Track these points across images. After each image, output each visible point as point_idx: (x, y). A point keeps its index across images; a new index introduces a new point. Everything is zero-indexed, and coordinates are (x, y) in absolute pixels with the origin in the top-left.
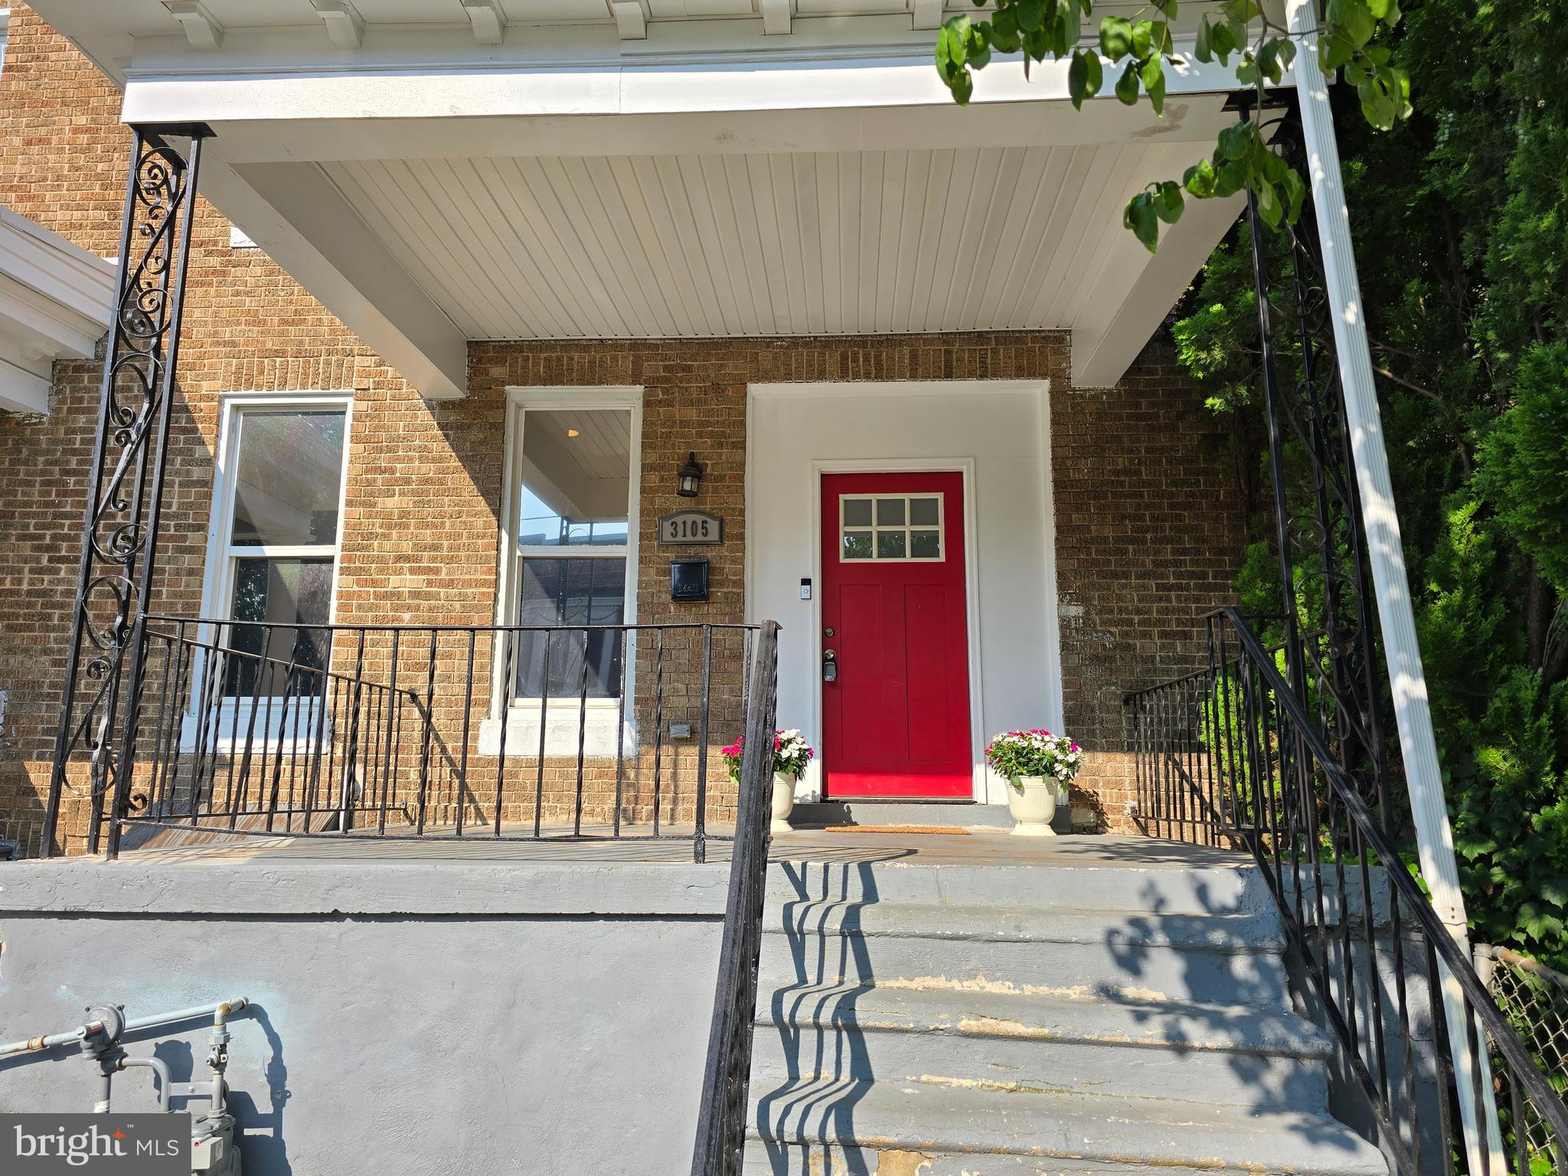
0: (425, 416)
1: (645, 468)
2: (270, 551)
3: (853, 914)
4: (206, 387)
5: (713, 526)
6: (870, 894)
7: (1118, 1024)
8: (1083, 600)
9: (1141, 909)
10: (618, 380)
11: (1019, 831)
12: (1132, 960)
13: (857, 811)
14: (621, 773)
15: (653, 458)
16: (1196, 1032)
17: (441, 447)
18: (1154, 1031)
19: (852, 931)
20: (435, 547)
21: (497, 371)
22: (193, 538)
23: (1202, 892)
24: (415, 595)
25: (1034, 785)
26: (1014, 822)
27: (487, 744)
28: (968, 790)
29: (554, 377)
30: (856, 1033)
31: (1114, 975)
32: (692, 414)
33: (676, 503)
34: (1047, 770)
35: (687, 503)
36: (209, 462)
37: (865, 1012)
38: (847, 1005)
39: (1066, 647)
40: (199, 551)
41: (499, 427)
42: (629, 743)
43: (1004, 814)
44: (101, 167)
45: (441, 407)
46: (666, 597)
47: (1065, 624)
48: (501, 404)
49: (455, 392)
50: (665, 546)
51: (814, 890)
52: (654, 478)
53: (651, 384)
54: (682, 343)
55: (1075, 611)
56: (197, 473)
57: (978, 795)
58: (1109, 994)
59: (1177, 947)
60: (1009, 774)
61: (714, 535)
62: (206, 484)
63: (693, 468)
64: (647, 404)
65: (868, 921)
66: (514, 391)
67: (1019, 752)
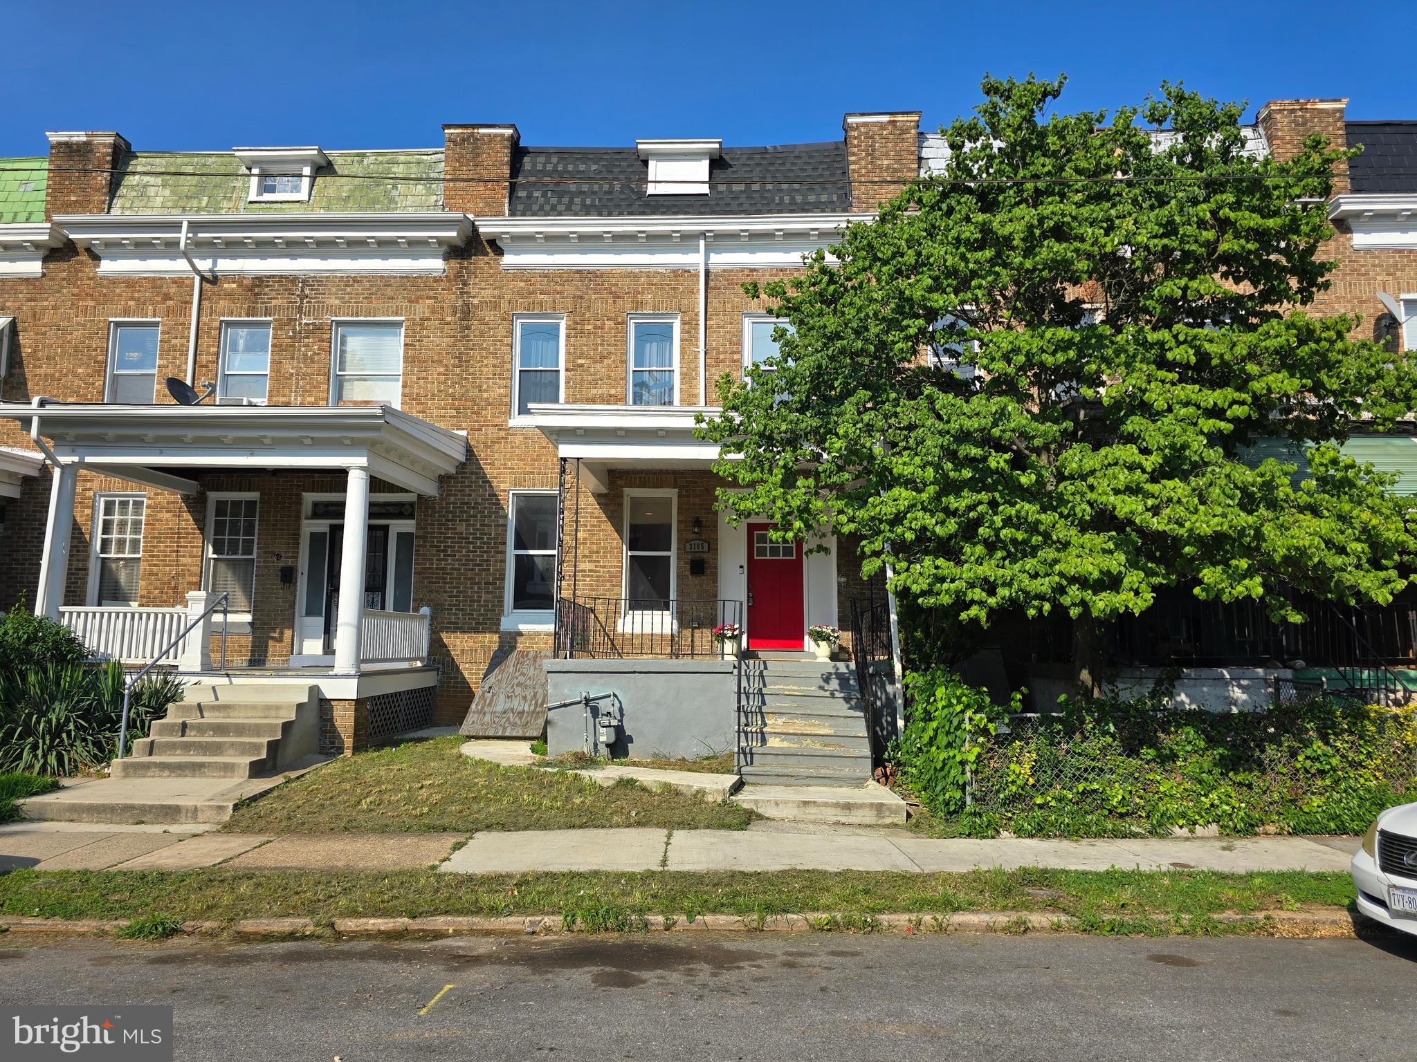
0: (592, 500)
1: (679, 522)
2: (532, 552)
3: (761, 672)
4: (502, 486)
5: (706, 545)
6: (766, 668)
7: (822, 693)
8: (846, 576)
9: (833, 671)
10: (668, 486)
11: (818, 660)
12: (827, 679)
13: (761, 654)
14: (672, 640)
15: (682, 518)
16: (837, 694)
17: (598, 512)
18: (828, 694)
19: (761, 675)
20: (598, 552)
21: (620, 482)
22: (501, 548)
23: (848, 667)
24: (591, 571)
25: (823, 644)
26: (816, 657)
27: (619, 630)
28: (802, 646)
29: (643, 485)
30: (762, 695)
31: (822, 684)
32: (697, 501)
33: (691, 536)
34: (826, 638)
35: (695, 536)
36: (506, 516)
37: (764, 691)
38: (760, 690)
39: (839, 593)
40: (504, 552)
41: (621, 505)
42: (675, 627)
43: (814, 656)
44: (451, 391)
45: (598, 496)
46: (688, 573)
47: (839, 584)
48: (622, 496)
49: (604, 490)
50: (687, 553)
51: (751, 667)
52: (682, 526)
53: (681, 488)
54: (693, 471)
55: (843, 579)
56: (501, 521)
57: (806, 649)
58: (821, 688)
59: (837, 678)
60: (815, 641)
61: (706, 549)
62: (505, 526)
63: (698, 522)
64: (679, 496)
65: (765, 673)
66: (627, 491)
67: (818, 633)
